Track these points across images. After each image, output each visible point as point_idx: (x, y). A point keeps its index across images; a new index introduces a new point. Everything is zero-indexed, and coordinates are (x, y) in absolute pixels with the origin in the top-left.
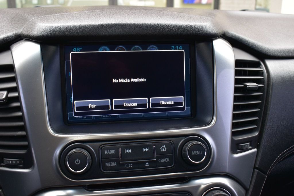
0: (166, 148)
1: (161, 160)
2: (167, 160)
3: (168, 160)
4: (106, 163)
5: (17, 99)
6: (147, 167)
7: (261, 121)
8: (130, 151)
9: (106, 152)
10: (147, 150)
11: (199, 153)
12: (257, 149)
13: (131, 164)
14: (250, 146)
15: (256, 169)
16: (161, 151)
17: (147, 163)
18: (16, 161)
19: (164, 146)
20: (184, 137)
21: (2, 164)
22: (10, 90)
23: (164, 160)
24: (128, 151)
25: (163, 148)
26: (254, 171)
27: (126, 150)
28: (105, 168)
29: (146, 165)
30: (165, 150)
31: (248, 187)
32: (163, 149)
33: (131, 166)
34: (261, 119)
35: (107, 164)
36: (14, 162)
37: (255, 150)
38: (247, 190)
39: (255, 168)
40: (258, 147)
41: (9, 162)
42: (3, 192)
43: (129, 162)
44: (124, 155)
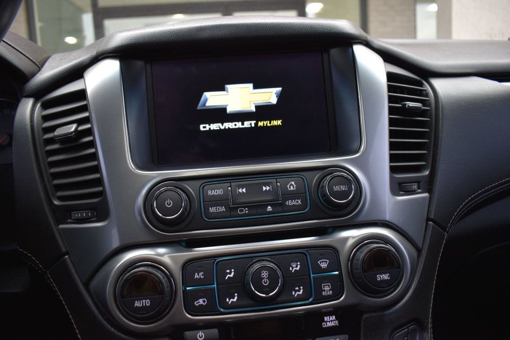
0: (295, 186)
1: (290, 203)
2: (297, 202)
3: (299, 202)
4: (210, 208)
5: (89, 132)
6: (270, 213)
7: (431, 156)
8: (244, 190)
9: (209, 192)
10: (268, 188)
11: (343, 188)
12: (429, 193)
13: (246, 209)
14: (419, 188)
15: (430, 221)
16: (289, 189)
17: (269, 207)
18: (87, 214)
19: (293, 183)
20: (320, 171)
21: (69, 220)
22: (80, 122)
23: (294, 203)
24: (240, 190)
25: (291, 185)
26: (427, 223)
27: (238, 189)
28: (209, 215)
29: (268, 210)
30: (294, 188)
31: (421, 246)
32: (292, 187)
33: (247, 212)
34: (431, 153)
35: (212, 210)
36: (84, 215)
37: (426, 195)
38: (419, 251)
39: (428, 219)
40: (430, 191)
41: (78, 215)
42: (71, 259)
43: (244, 205)
44: (235, 195)
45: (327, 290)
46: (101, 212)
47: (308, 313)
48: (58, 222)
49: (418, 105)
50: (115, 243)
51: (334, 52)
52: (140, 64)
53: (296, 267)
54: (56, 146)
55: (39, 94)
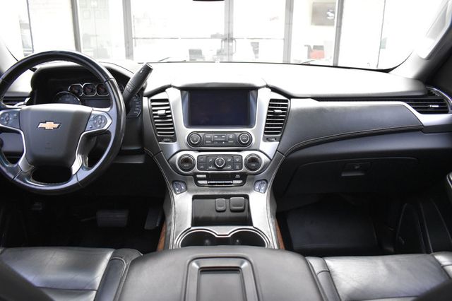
3: (233, 141)
4: (206, 141)
5: (170, 114)
8: (217, 137)
9: (207, 137)
10: (224, 137)
11: (245, 139)
14: (275, 140)
18: (169, 140)
20: (241, 133)
21: (163, 141)
22: (166, 110)
23: (231, 142)
25: (231, 136)
27: (215, 136)
28: (206, 143)
29: (223, 143)
34: (283, 128)
37: (278, 143)
38: (271, 160)
39: (277, 151)
40: (280, 141)
41: (166, 140)
42: (163, 153)
43: (216, 141)
44: (214, 138)
45: (238, 167)
46: (174, 139)
47: (232, 174)
48: (159, 141)
49: (280, 111)
50: (175, 151)
51: (253, 92)
52: (185, 92)
53: (230, 160)
54: (157, 117)
55: (149, 96)
